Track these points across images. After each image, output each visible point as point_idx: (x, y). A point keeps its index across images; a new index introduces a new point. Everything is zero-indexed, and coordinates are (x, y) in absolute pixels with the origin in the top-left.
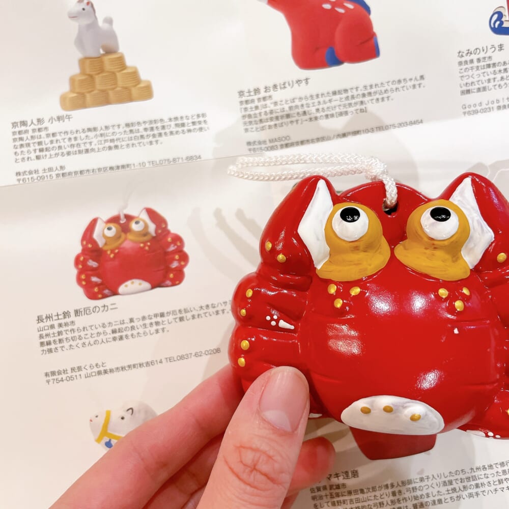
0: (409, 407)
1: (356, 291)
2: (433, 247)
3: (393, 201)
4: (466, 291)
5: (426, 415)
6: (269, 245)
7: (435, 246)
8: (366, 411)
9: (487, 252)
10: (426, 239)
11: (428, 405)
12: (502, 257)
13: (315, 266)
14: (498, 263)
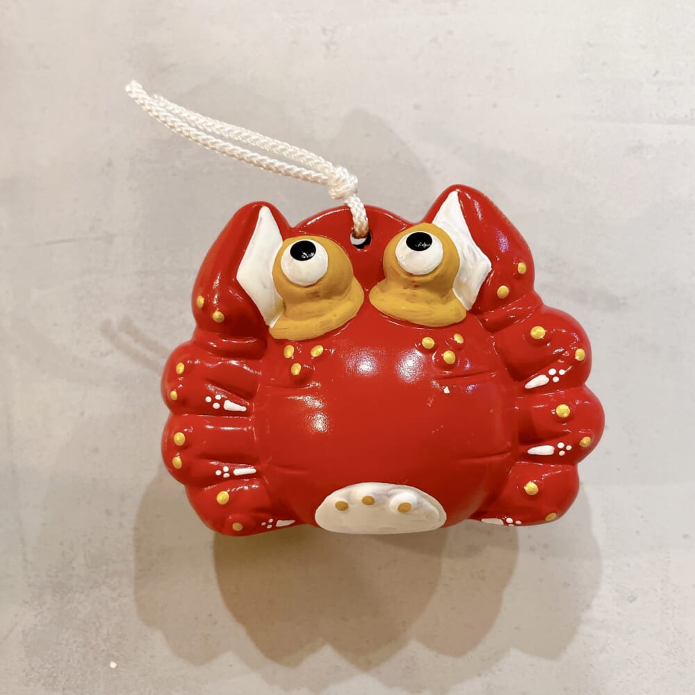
0: (395, 494)
1: (317, 351)
2: (413, 285)
3: (363, 229)
4: (458, 339)
5: (419, 503)
6: (201, 300)
7: (416, 284)
8: (343, 507)
9: (484, 285)
10: (404, 276)
11: (419, 490)
12: (503, 290)
13: (267, 324)
14: (499, 299)
